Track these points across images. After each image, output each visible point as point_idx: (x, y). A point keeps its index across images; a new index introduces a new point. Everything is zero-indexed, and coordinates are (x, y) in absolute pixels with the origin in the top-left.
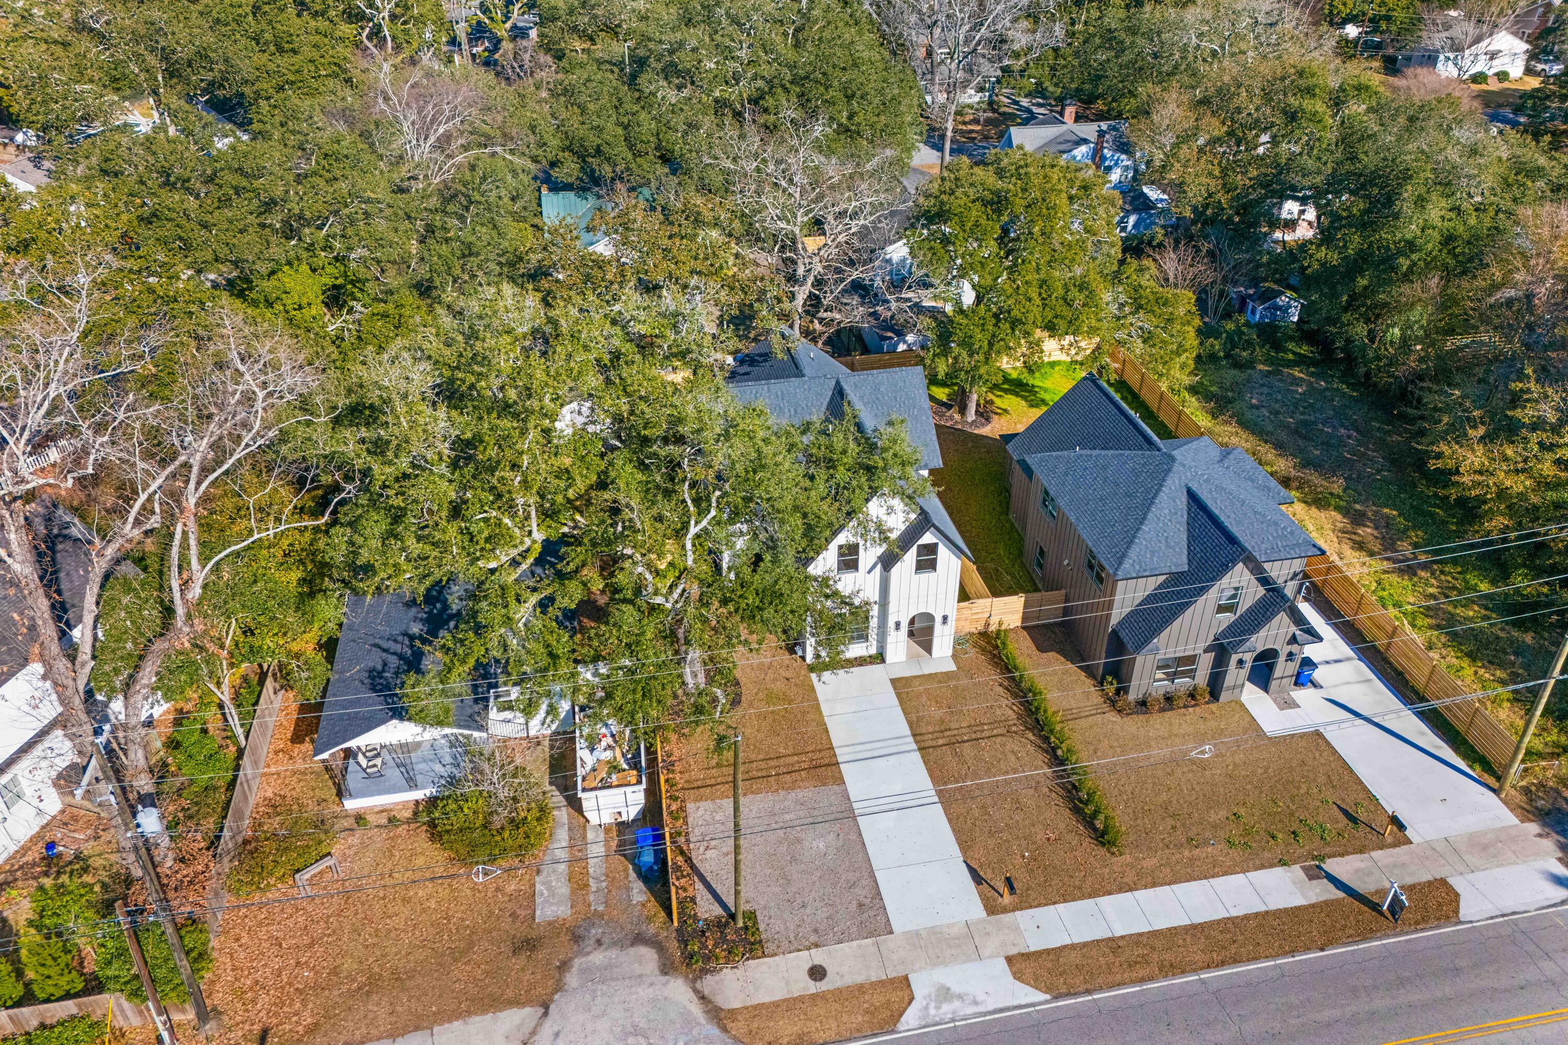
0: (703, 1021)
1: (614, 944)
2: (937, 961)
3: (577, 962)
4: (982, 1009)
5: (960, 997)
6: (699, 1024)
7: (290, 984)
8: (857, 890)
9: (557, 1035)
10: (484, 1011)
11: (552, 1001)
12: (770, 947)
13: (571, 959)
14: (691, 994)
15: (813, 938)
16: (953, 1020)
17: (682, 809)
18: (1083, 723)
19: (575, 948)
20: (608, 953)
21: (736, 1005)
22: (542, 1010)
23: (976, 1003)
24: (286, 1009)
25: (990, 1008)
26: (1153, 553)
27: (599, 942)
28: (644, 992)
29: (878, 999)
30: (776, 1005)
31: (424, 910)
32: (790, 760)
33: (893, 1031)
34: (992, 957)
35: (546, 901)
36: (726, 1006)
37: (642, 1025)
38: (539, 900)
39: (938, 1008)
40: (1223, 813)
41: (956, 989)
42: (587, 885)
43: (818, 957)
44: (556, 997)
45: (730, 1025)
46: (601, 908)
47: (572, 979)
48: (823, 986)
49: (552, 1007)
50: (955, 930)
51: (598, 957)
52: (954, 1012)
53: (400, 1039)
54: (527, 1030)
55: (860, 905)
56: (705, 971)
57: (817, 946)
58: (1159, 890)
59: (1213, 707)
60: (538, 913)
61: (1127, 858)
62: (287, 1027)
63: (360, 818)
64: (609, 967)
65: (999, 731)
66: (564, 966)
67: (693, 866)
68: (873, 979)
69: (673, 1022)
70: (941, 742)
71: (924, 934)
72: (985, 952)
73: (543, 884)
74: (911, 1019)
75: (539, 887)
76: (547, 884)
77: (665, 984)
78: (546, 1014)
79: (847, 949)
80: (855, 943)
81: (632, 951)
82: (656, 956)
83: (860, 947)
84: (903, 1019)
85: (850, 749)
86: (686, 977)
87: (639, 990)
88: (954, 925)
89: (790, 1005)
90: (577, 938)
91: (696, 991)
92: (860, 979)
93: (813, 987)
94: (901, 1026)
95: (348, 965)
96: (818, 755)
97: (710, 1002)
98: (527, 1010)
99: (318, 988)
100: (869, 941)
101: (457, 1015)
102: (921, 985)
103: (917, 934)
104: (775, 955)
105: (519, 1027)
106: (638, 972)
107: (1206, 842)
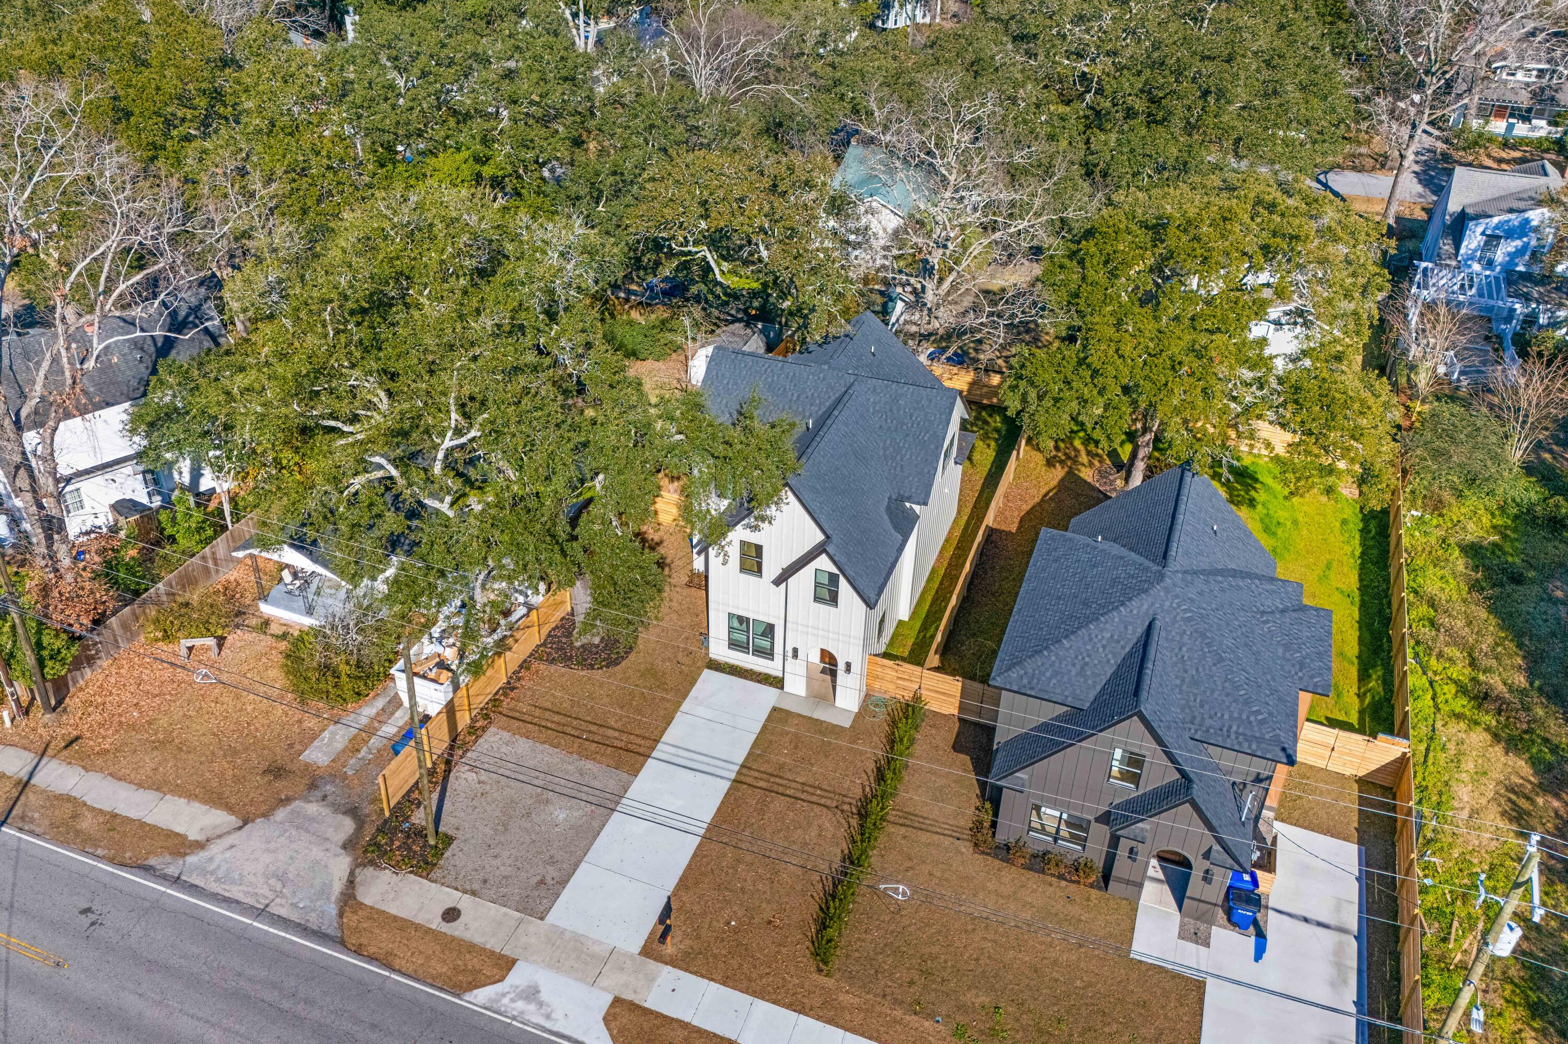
0: (333, 898)
1: (333, 805)
2: (555, 965)
3: (297, 804)
4: (548, 1025)
5: (541, 1004)
6: (328, 899)
7: (120, 715)
8: (550, 869)
9: (232, 847)
10: (205, 802)
11: (253, 821)
12: (437, 873)
13: (295, 799)
14: (345, 875)
15: (476, 886)
16: (514, 1018)
17: (484, 729)
18: (924, 837)
19: (305, 793)
20: (321, 809)
21: (368, 901)
22: (241, 824)
23: (548, 1017)
24: (102, 731)
25: (555, 1029)
26: (1056, 673)
27: (324, 797)
28: (317, 853)
29: (474, 962)
30: (395, 918)
31: (241, 710)
32: (610, 733)
33: (458, 996)
34: (604, 989)
35: (320, 747)
36: (360, 898)
37: (290, 876)
38: (316, 743)
39: (513, 1000)
40: (984, 999)
41: (544, 996)
42: (358, 751)
43: (465, 902)
44: (259, 820)
45: (348, 914)
46: (350, 773)
47: (281, 814)
48: (446, 928)
49: (249, 825)
50: (596, 949)
51: (312, 808)
52: (522, 1013)
53: (141, 790)
54: (218, 832)
55: (542, 882)
56: (372, 863)
57: (474, 893)
58: (830, 1028)
59: (1094, 893)
60: (307, 752)
61: (830, 983)
62: (91, 743)
63: (267, 623)
64: (312, 819)
65: (829, 802)
66: (288, 800)
67: (446, 779)
68: (488, 946)
69: (312, 886)
70: (762, 784)
71: (568, 935)
72: (604, 982)
73: (331, 733)
74: (481, 996)
75: (326, 734)
76: (333, 734)
77: (336, 855)
78: (240, 828)
79: (494, 910)
80: (504, 909)
81: (340, 817)
82: (351, 831)
83: (506, 914)
84: (476, 992)
85: (673, 750)
86: (357, 859)
87: (315, 849)
88: (601, 943)
89: (403, 925)
90: (313, 786)
91: (352, 873)
92: (478, 939)
93: (436, 923)
94: (468, 996)
95: (164, 722)
96: (639, 741)
97: (353, 888)
98: (233, 818)
99: (133, 727)
100: (518, 915)
101: (190, 796)
102: (517, 977)
103: (563, 932)
104: (435, 881)
105: (215, 827)
106: (328, 835)
107: (931, 1016)
